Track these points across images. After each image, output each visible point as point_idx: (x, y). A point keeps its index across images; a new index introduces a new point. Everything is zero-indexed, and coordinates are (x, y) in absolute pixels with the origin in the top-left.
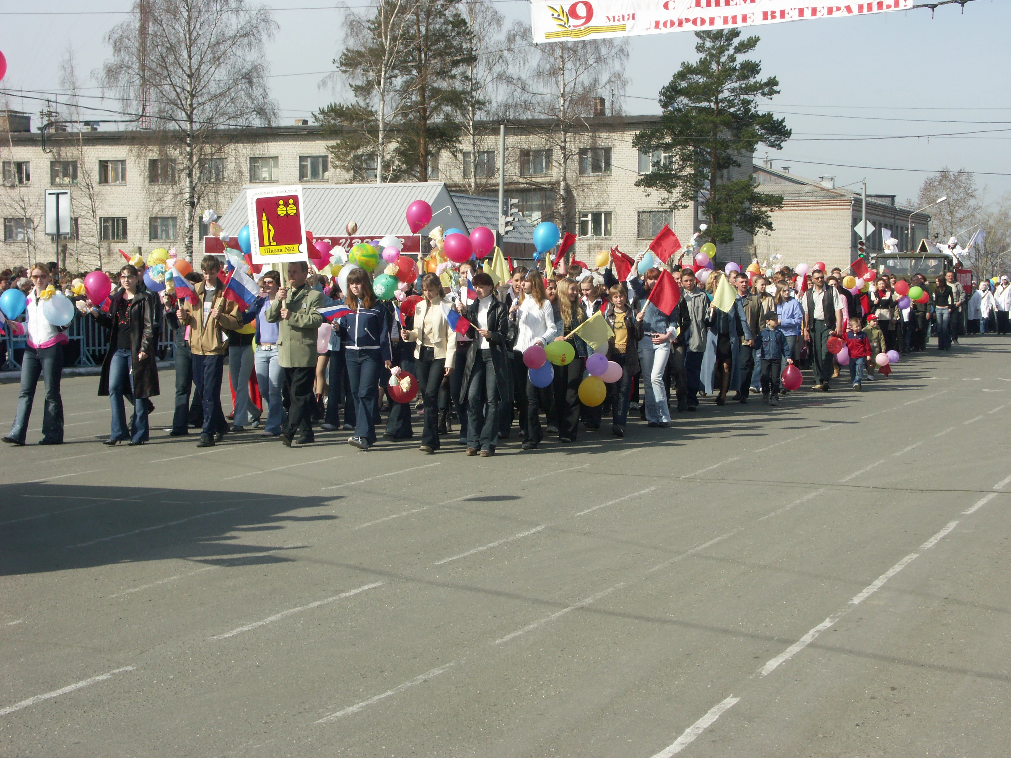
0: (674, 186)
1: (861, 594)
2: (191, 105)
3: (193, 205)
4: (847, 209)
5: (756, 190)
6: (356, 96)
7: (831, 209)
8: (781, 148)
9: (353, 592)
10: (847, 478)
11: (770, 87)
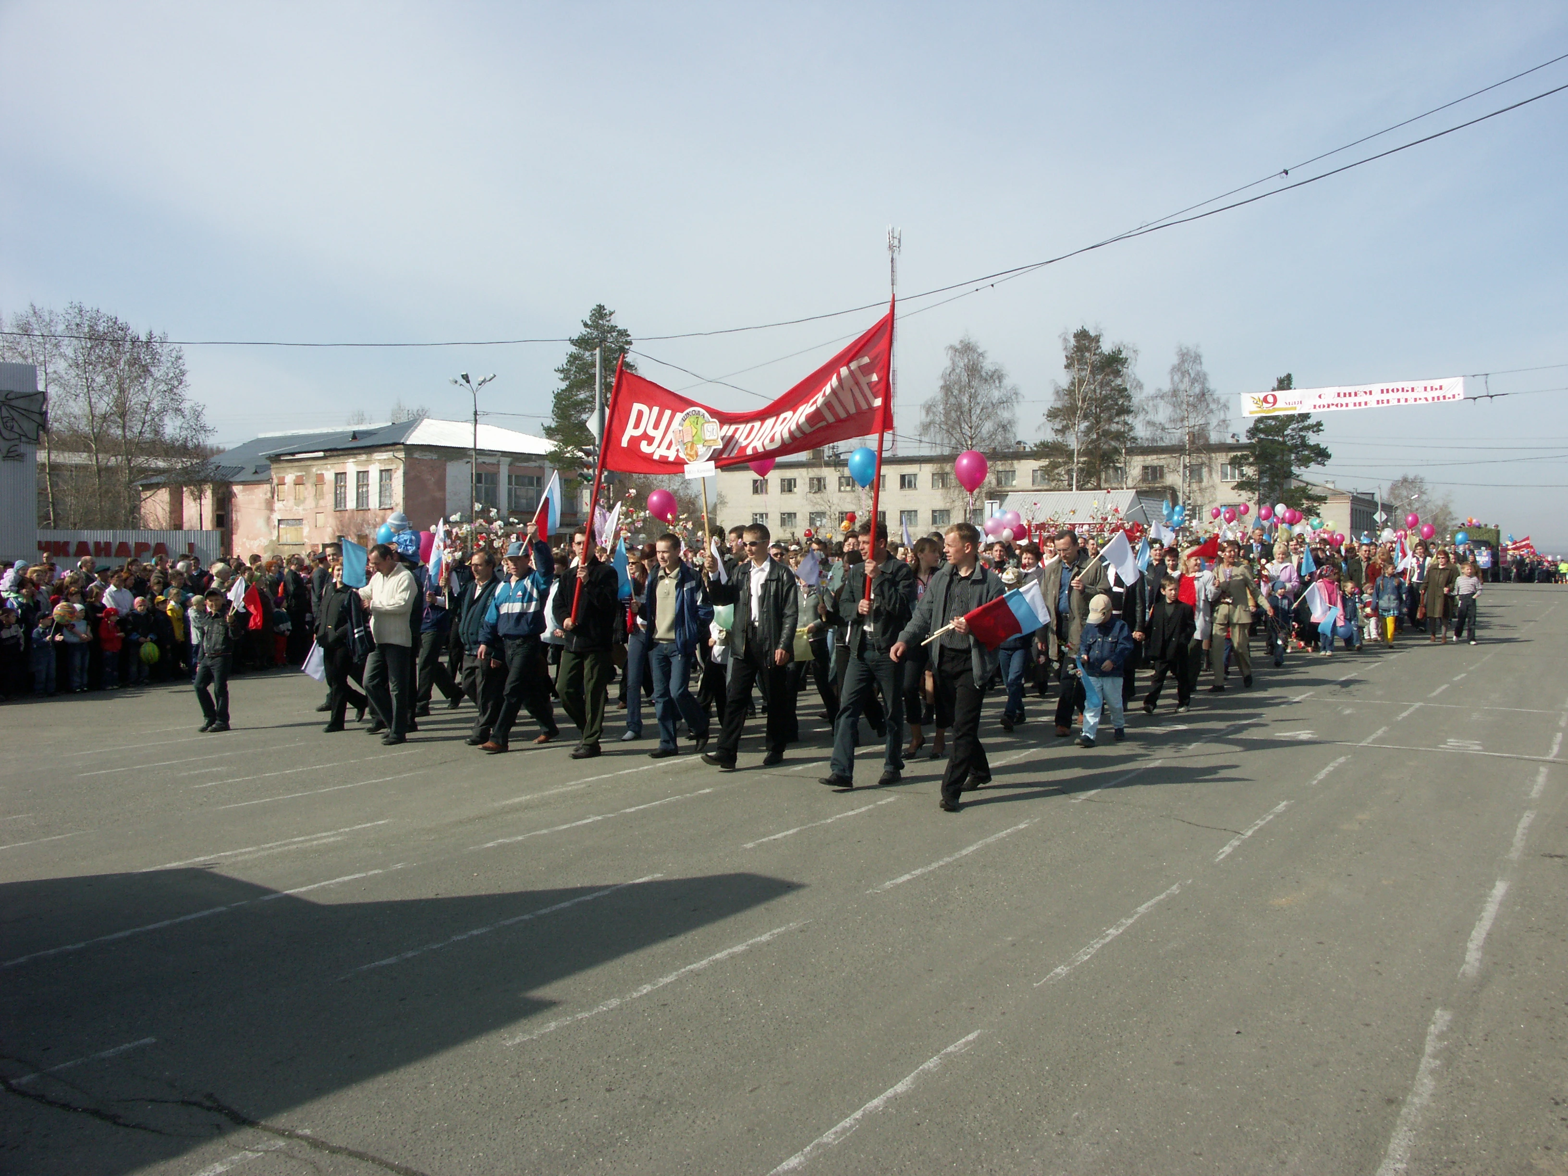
0: (1256, 490)
4: (1347, 503)
5: (1310, 492)
6: (1057, 435)
11: (1317, 427)
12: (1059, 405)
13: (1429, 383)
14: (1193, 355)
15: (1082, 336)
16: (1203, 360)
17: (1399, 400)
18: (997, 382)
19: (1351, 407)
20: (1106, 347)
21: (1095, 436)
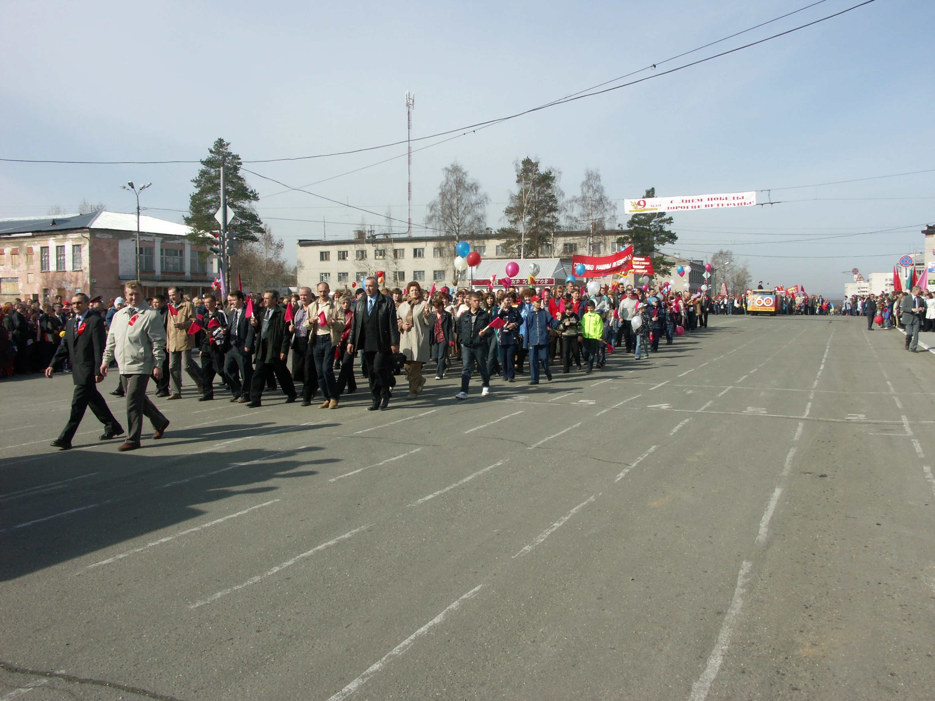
5: (665, 260)
6: (511, 224)
8: (674, 244)
11: (670, 220)
12: (512, 205)
13: (735, 195)
14: (595, 175)
15: (527, 162)
16: (601, 178)
17: (718, 205)
18: (474, 191)
19: (690, 208)
20: (542, 170)
21: (535, 225)
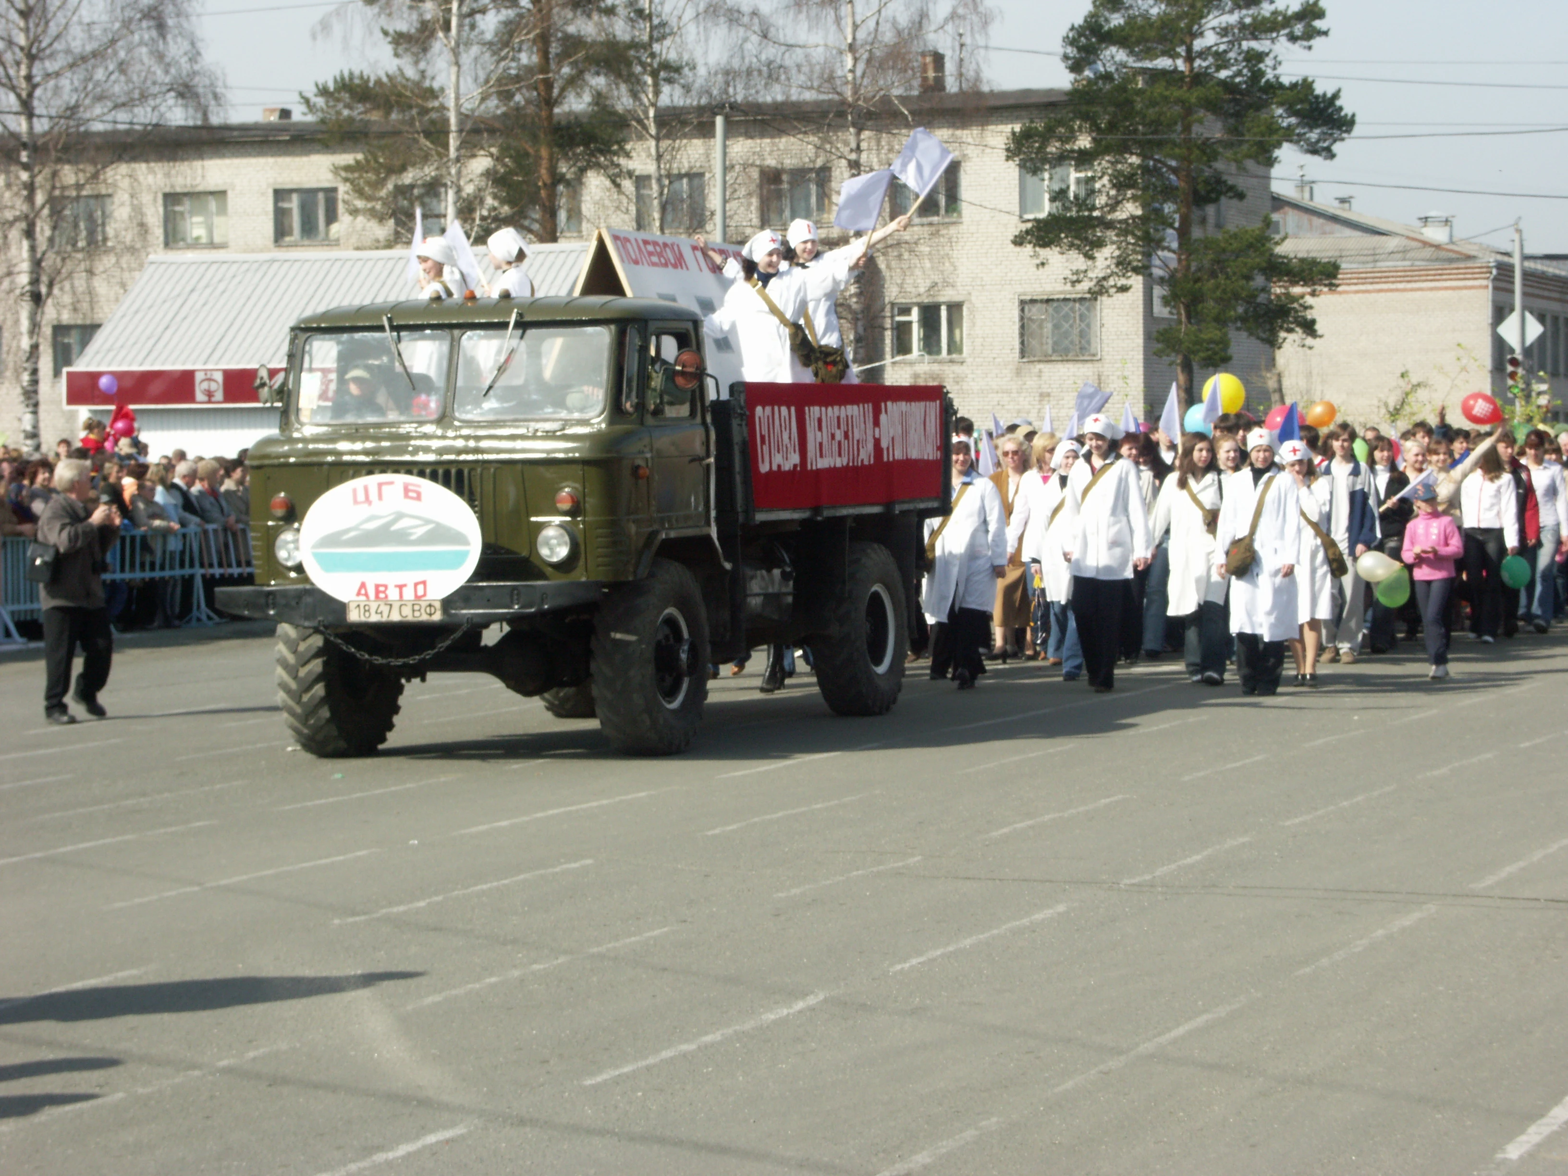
0: (1099, 244)
1: (1523, 1138)
2: (29, 78)
3: (37, 299)
4: (1480, 287)
5: (1279, 250)
6: (397, 55)
7: (1446, 288)
8: (1332, 156)
9: (403, 1150)
10: (1490, 880)
11: (1304, 22)
21: (533, 62)
